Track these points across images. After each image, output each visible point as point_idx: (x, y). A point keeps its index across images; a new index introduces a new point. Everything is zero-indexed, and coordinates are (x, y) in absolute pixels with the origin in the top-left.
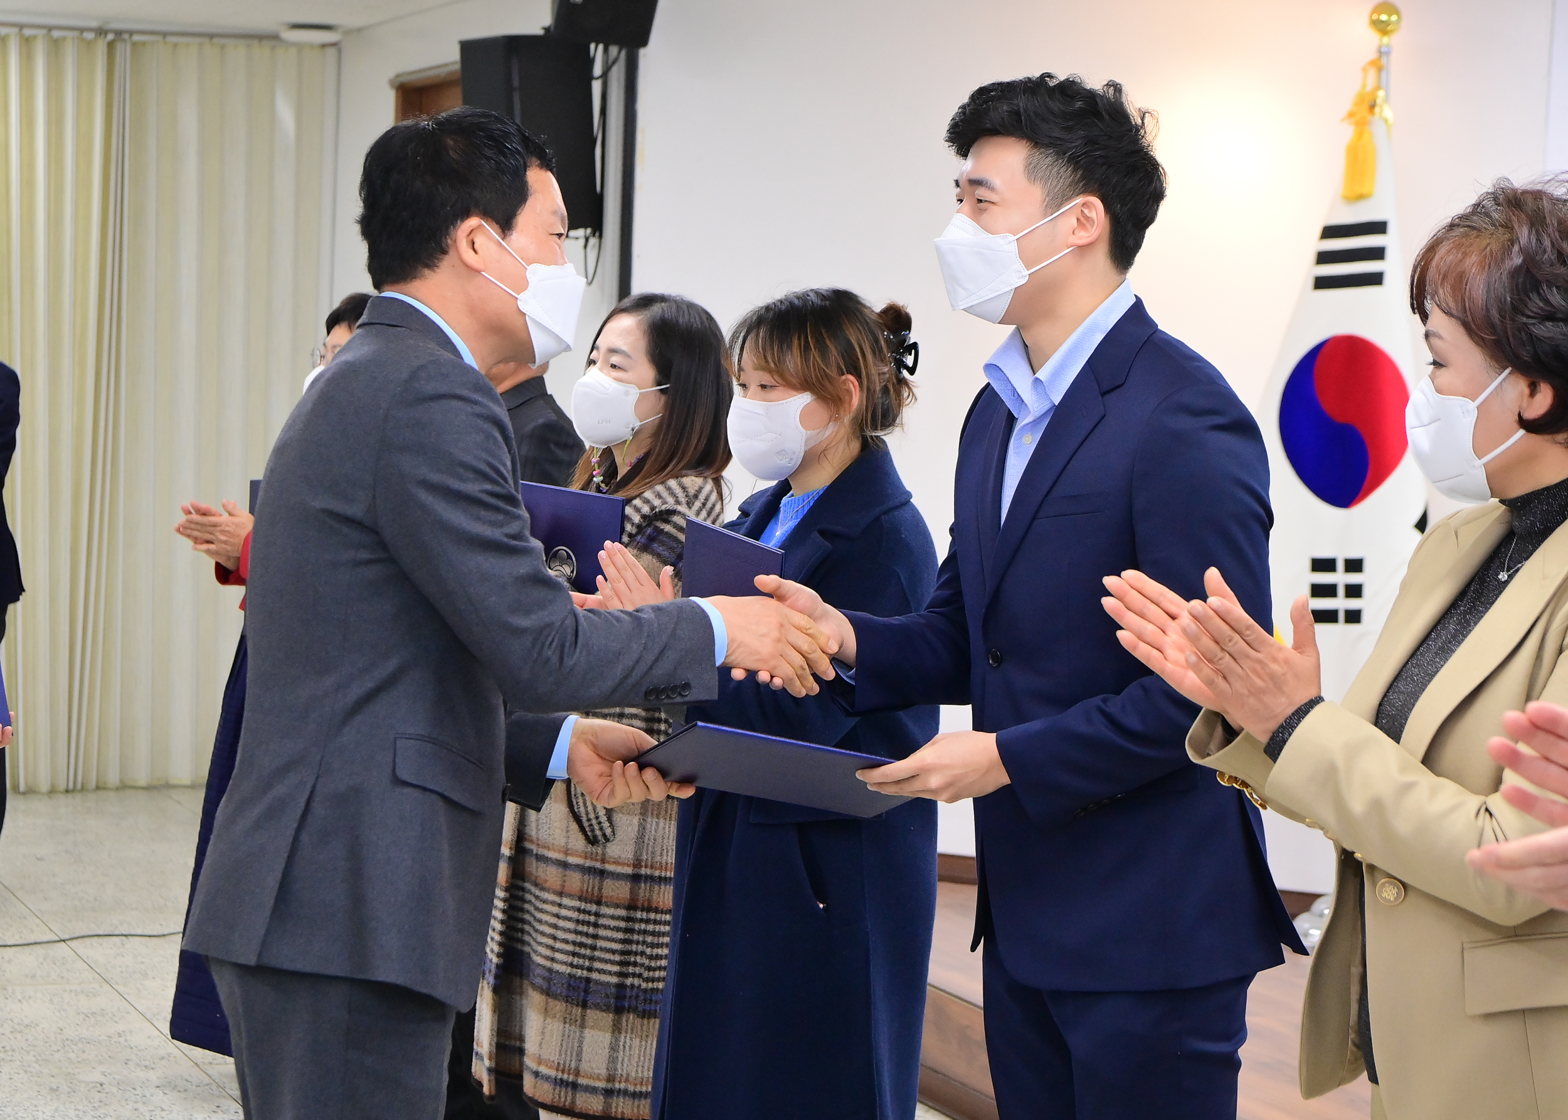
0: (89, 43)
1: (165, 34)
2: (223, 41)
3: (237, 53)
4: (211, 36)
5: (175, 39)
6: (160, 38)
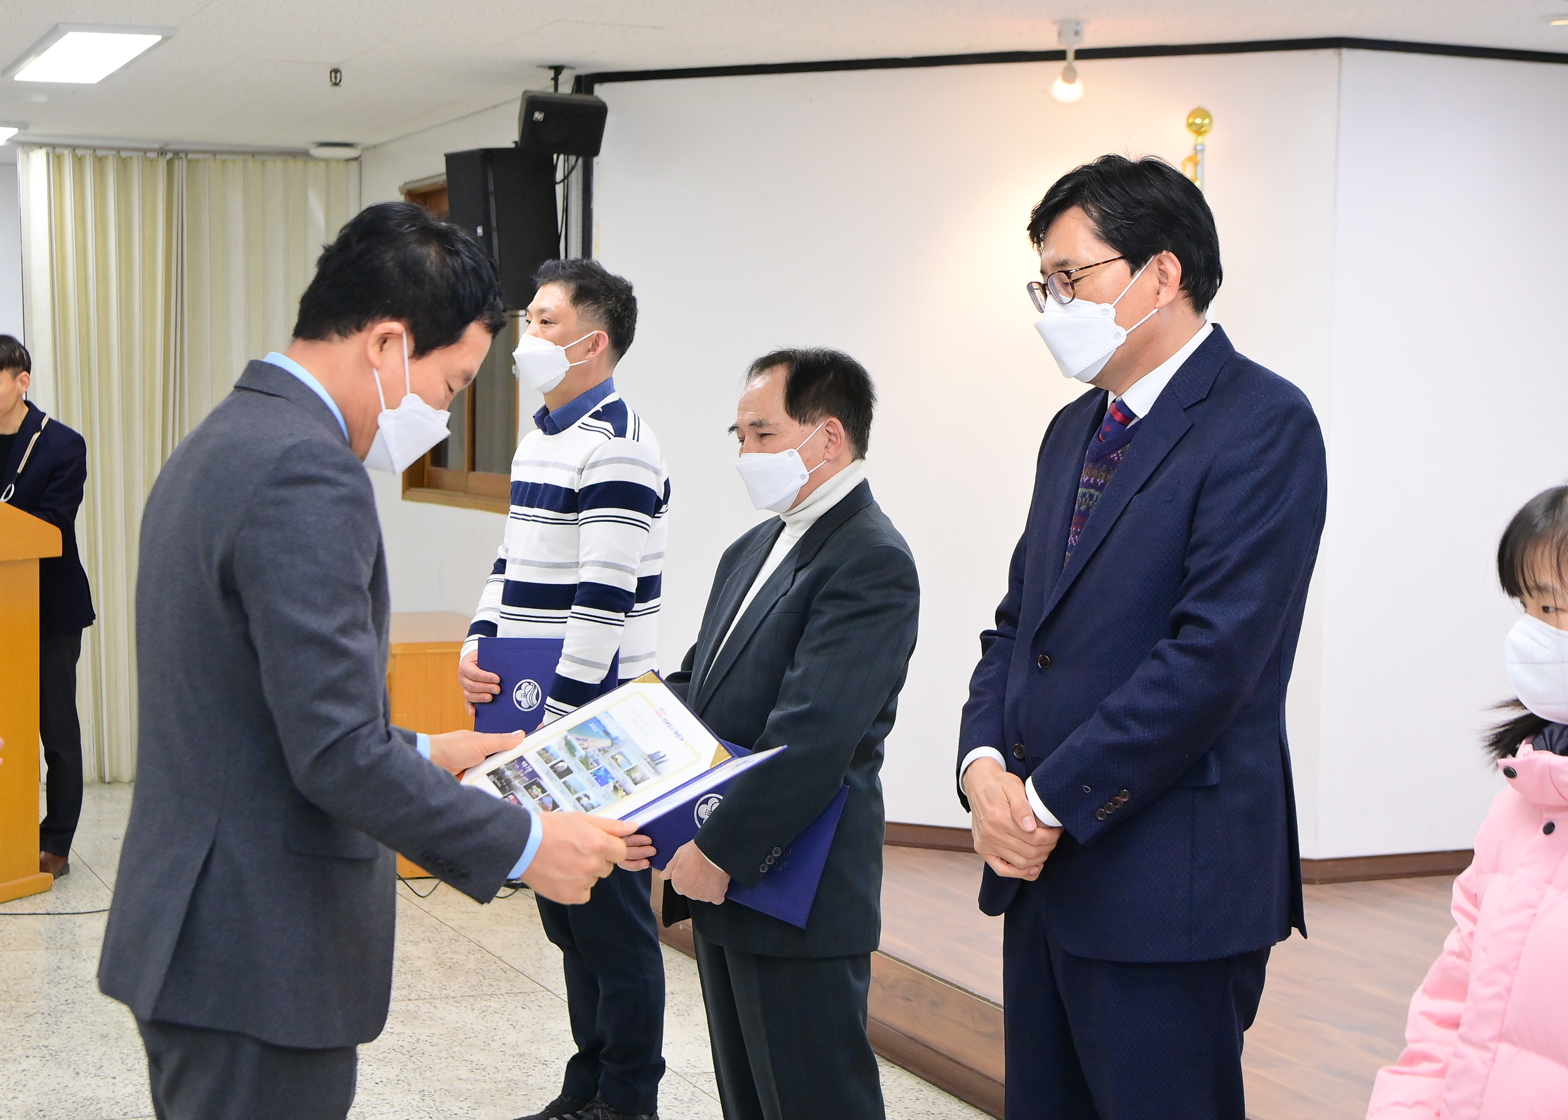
0: (152, 161)
1: (214, 153)
2: (263, 157)
3: (276, 167)
4: (253, 154)
5: (223, 157)
6: (211, 156)
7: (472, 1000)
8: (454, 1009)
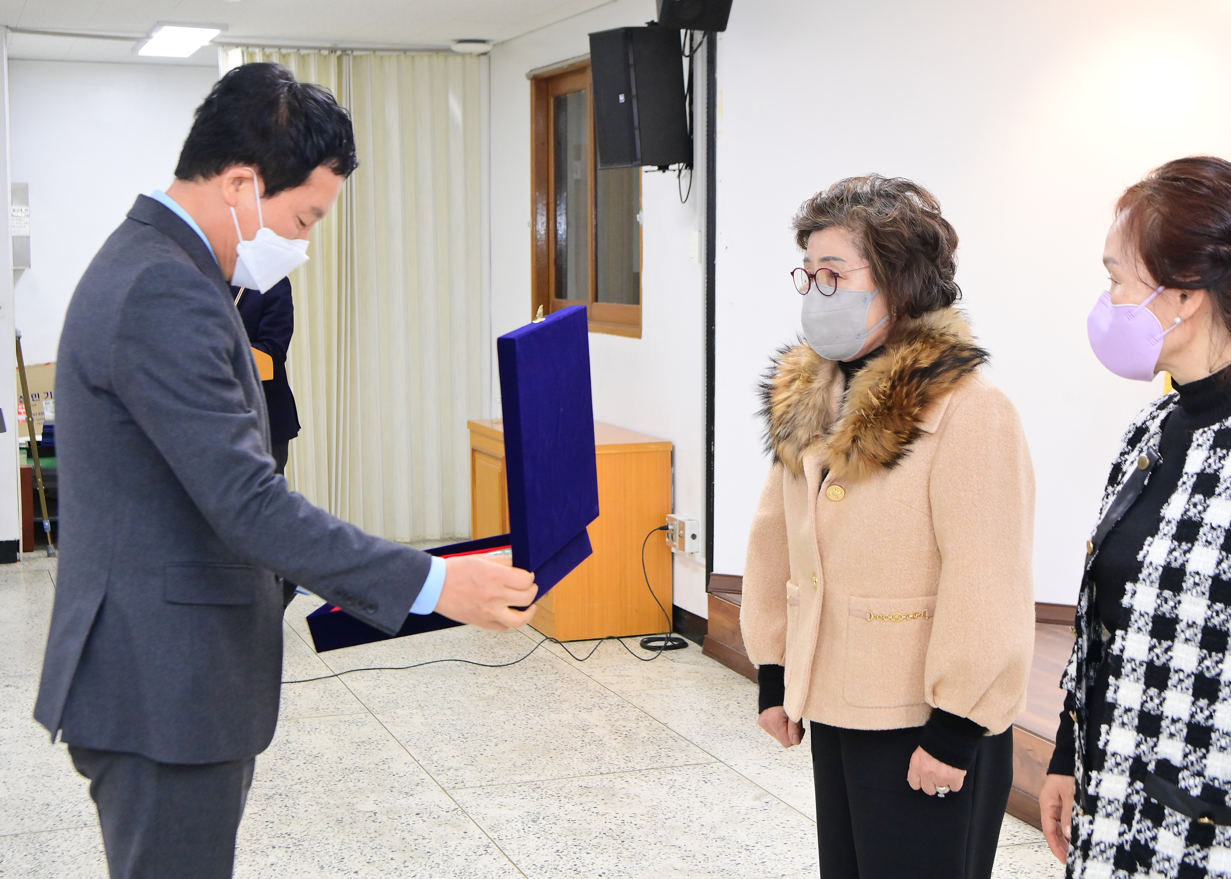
0: (325, 57)
1: (374, 51)
2: (413, 54)
3: (423, 61)
4: (405, 51)
5: (382, 53)
6: (371, 53)
7: (656, 773)
8: (643, 783)
